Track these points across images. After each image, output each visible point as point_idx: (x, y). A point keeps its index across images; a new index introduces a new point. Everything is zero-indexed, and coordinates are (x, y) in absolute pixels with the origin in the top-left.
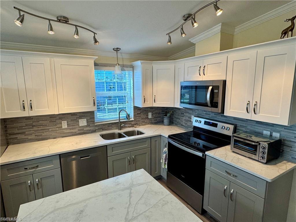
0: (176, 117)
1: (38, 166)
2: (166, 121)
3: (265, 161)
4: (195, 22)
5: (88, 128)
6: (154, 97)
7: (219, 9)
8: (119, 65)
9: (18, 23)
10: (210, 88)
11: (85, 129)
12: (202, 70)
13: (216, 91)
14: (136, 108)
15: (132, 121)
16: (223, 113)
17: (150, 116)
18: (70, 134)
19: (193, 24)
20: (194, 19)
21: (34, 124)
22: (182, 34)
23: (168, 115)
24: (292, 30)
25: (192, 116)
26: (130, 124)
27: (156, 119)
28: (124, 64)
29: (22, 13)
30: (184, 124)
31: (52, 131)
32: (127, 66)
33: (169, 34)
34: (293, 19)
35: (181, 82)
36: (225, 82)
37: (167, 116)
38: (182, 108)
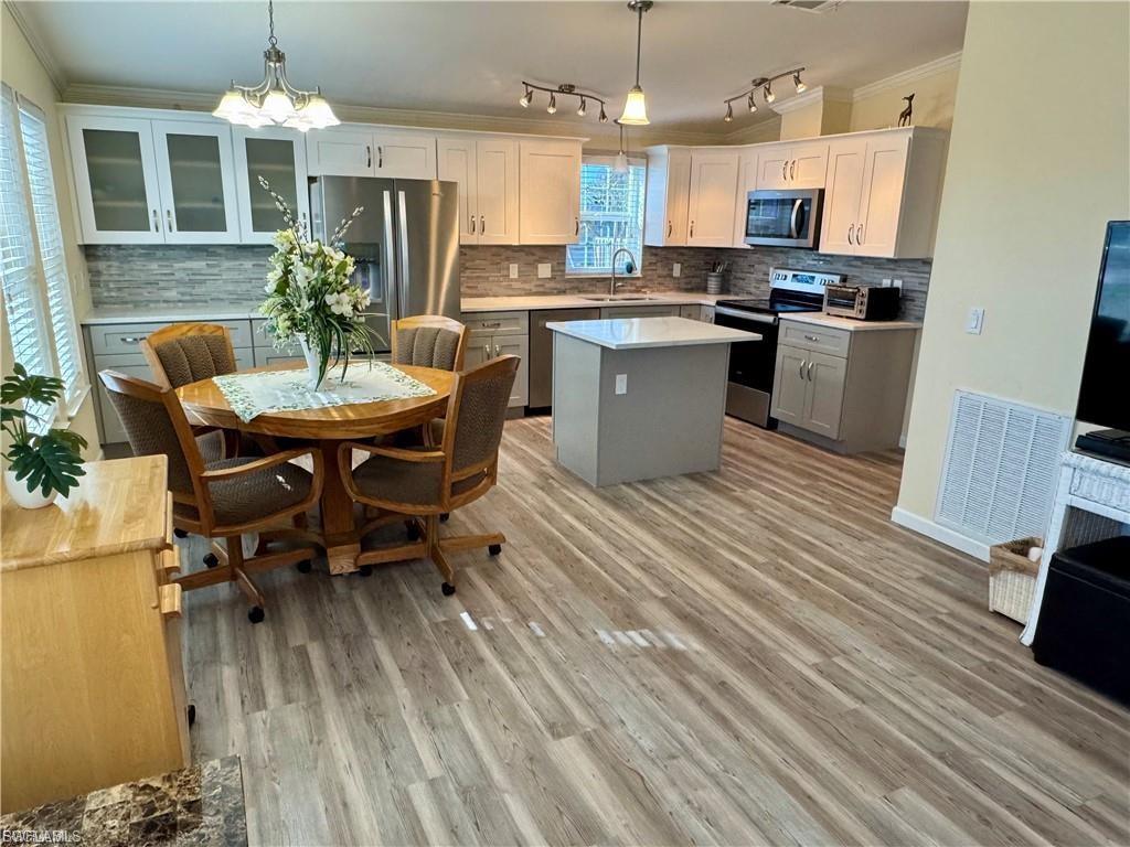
0: (739, 275)
1: (499, 325)
2: (713, 284)
3: (863, 317)
4: (770, 93)
5: (552, 285)
6: (690, 224)
7: (800, 82)
8: (623, 153)
9: (524, 102)
10: (798, 202)
11: (547, 285)
12: (789, 168)
13: (806, 208)
14: (648, 249)
15: (638, 278)
16: (818, 249)
17: (677, 270)
18: (520, 292)
19: (766, 97)
20: (768, 90)
21: (467, 265)
22: (750, 107)
23: (720, 269)
24: (910, 114)
25: (771, 269)
26: (632, 285)
27: (688, 280)
28: (630, 150)
29: (530, 89)
30: (753, 290)
31: (493, 281)
32: (635, 155)
33: (729, 101)
34: (911, 98)
35: (749, 193)
36: (822, 192)
37: (714, 271)
38: (749, 247)
